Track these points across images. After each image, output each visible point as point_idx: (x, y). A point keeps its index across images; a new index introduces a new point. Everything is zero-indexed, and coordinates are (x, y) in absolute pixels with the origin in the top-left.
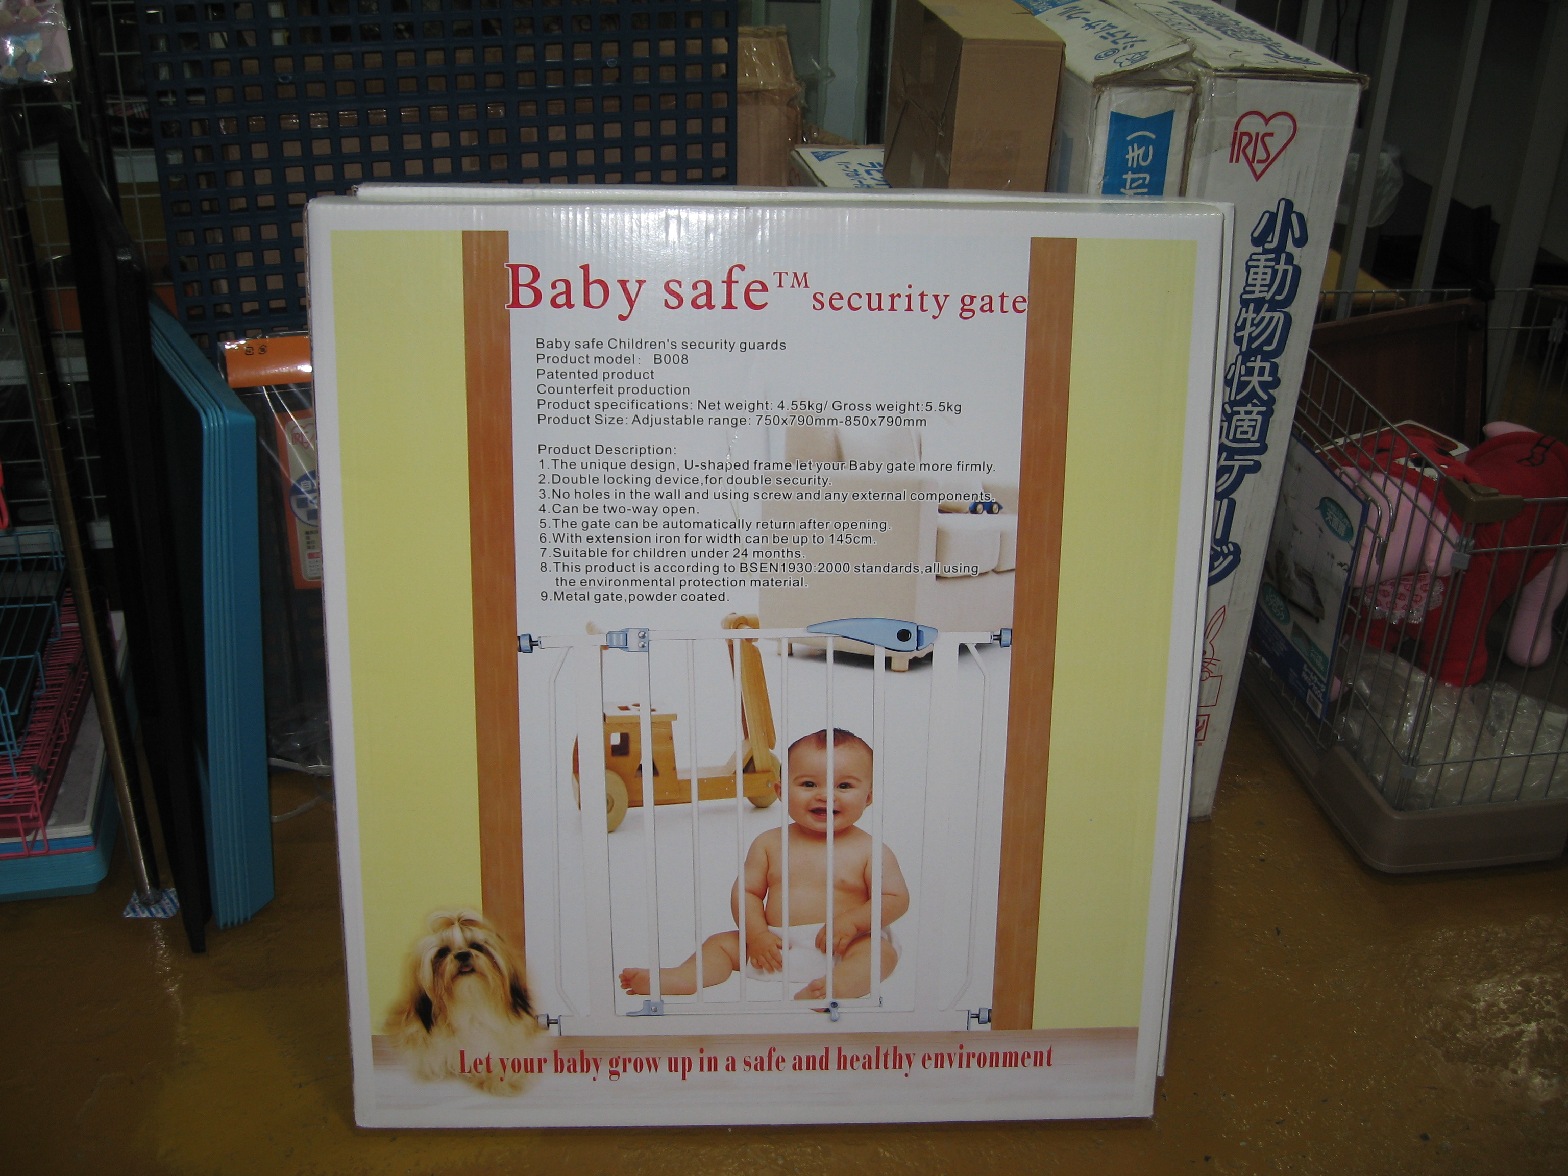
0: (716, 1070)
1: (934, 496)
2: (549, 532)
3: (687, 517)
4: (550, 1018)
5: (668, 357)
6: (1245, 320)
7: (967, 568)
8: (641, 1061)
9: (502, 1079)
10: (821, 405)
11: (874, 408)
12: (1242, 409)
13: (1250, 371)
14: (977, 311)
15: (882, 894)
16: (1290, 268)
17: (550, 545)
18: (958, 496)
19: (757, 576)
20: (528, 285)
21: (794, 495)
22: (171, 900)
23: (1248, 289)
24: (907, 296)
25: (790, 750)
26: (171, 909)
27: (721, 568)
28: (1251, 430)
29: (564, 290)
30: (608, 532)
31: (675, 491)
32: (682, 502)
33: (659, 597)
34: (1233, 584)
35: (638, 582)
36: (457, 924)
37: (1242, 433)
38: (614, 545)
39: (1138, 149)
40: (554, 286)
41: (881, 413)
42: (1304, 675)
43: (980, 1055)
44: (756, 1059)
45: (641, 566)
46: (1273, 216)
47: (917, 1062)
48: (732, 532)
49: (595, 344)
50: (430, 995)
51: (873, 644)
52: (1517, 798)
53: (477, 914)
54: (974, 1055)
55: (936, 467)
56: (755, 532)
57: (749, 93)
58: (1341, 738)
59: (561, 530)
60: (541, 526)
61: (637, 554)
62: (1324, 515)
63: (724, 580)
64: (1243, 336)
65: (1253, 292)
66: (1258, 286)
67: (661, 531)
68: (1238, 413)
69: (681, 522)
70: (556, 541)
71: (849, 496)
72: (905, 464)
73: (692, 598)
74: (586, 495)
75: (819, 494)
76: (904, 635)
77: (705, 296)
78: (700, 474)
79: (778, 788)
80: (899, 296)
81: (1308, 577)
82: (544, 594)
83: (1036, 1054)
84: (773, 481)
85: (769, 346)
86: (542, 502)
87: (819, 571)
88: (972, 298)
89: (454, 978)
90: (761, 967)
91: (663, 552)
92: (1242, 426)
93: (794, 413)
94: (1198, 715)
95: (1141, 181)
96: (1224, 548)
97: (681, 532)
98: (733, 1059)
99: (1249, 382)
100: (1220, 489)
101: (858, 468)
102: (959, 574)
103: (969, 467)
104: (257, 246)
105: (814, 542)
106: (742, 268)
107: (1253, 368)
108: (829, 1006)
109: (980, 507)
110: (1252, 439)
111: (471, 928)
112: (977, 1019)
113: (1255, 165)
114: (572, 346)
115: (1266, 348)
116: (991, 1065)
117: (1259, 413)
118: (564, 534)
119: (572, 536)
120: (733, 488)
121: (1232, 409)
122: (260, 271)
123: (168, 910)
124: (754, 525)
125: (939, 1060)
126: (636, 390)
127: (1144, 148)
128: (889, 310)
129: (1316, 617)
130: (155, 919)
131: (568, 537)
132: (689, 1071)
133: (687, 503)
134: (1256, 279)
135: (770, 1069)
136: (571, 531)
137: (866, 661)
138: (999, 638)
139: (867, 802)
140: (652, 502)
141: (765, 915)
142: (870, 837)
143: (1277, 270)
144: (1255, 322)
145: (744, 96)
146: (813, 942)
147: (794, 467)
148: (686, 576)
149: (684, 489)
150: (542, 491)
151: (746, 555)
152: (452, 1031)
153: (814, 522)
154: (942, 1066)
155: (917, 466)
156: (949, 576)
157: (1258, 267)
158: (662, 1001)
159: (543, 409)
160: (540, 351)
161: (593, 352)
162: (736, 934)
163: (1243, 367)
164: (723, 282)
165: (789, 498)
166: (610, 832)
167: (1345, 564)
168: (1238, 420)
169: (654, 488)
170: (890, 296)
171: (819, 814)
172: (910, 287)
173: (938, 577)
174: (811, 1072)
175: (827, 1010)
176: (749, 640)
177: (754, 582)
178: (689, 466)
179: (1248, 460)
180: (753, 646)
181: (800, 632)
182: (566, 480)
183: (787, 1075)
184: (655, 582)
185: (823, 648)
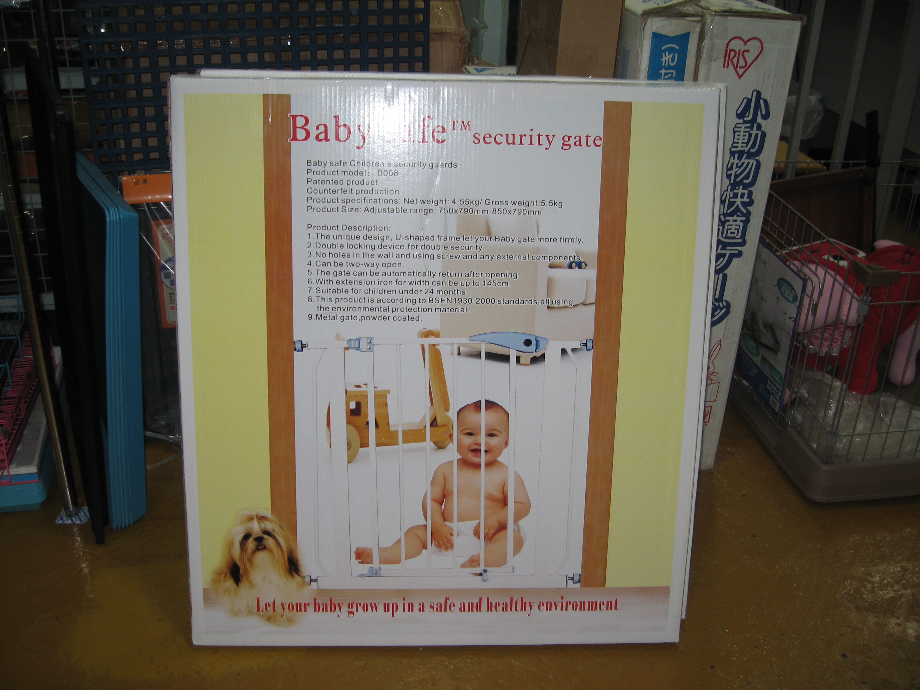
0: (412, 611)
1: (546, 257)
2: (313, 278)
3: (397, 269)
4: (312, 578)
5: (386, 172)
6: (733, 164)
7: (566, 302)
8: (367, 605)
9: (282, 616)
10: (478, 201)
11: (510, 203)
12: (731, 219)
13: (735, 195)
14: (572, 145)
15: (514, 502)
16: (760, 133)
17: (314, 286)
18: (561, 257)
19: (439, 305)
20: (302, 127)
21: (462, 256)
22: (85, 514)
23: (734, 145)
24: (530, 136)
25: (459, 412)
26: (84, 519)
27: (417, 301)
28: (736, 231)
29: (324, 131)
30: (349, 278)
31: (390, 253)
32: (393, 260)
33: (380, 318)
34: (726, 326)
35: (367, 309)
36: (255, 519)
37: (731, 233)
38: (353, 286)
39: (669, 55)
40: (317, 128)
41: (514, 207)
42: (768, 386)
43: (574, 603)
44: (437, 604)
45: (369, 299)
46: (749, 101)
47: (535, 607)
48: (424, 278)
49: (342, 163)
50: (239, 563)
51: (509, 348)
52: (897, 457)
53: (268, 513)
54: (570, 603)
55: (547, 240)
56: (438, 278)
57: (436, 34)
58: (791, 423)
59: (320, 277)
60: (308, 274)
61: (366, 291)
62: (780, 289)
63: (419, 308)
64: (731, 174)
65: (737, 147)
66: (740, 143)
67: (381, 278)
68: (729, 221)
69: (393, 272)
70: (317, 283)
71: (495, 257)
72: (529, 238)
73: (400, 319)
74: (336, 255)
75: (477, 256)
76: (528, 343)
77: (408, 135)
78: (405, 243)
79: (451, 436)
80: (525, 135)
81: (770, 327)
82: (310, 316)
83: (608, 602)
84: (449, 248)
85: (447, 165)
86: (310, 259)
87: (477, 303)
88: (569, 137)
89: (253, 553)
90: (440, 547)
91: (382, 290)
92: (731, 229)
93: (462, 206)
94: (705, 407)
95: (670, 75)
96: (721, 304)
97: (393, 278)
98: (423, 605)
99: (736, 202)
100: (718, 268)
101: (500, 240)
102: (561, 305)
103: (567, 240)
104: (142, 120)
105: (474, 285)
106: (431, 118)
107: (738, 193)
109: (574, 264)
110: (737, 237)
111: (264, 521)
112: (572, 581)
113: (738, 69)
114: (328, 164)
115: (745, 181)
116: (580, 609)
117: (741, 221)
118: (322, 279)
119: (327, 280)
120: (425, 252)
121: (725, 218)
122: (144, 135)
123: (83, 519)
124: (437, 274)
125: (549, 607)
126: (366, 192)
127: (672, 54)
128: (519, 144)
129: (775, 351)
130: (74, 524)
131: (325, 281)
132: (396, 611)
133: (397, 261)
134: (739, 139)
135: (446, 610)
136: (326, 277)
137: (505, 358)
138: (585, 345)
139: (505, 445)
140: (376, 260)
141: (443, 515)
142: (507, 467)
144: (739, 165)
145: (434, 36)
146: (472, 532)
147: (461, 239)
148: (396, 305)
149: (395, 252)
150: (310, 253)
151: (432, 293)
152: (252, 585)
153: (474, 273)
154: (550, 609)
155: (536, 239)
156: (555, 307)
157: (740, 132)
158: (380, 568)
159: (311, 203)
160: (309, 167)
161: (341, 168)
162: (426, 526)
163: (732, 193)
164: (419, 126)
165: (459, 258)
166: (349, 463)
167: (793, 318)
168: (729, 225)
169: (377, 251)
170: (520, 135)
171: (476, 452)
172: (532, 130)
173: (548, 307)
174: (471, 612)
175: (481, 574)
176: (434, 345)
177: (437, 309)
178: (398, 238)
179: (734, 250)
180: (437, 348)
181: (465, 340)
182: (324, 246)
183: (456, 614)
184: (377, 309)
185: (479, 350)
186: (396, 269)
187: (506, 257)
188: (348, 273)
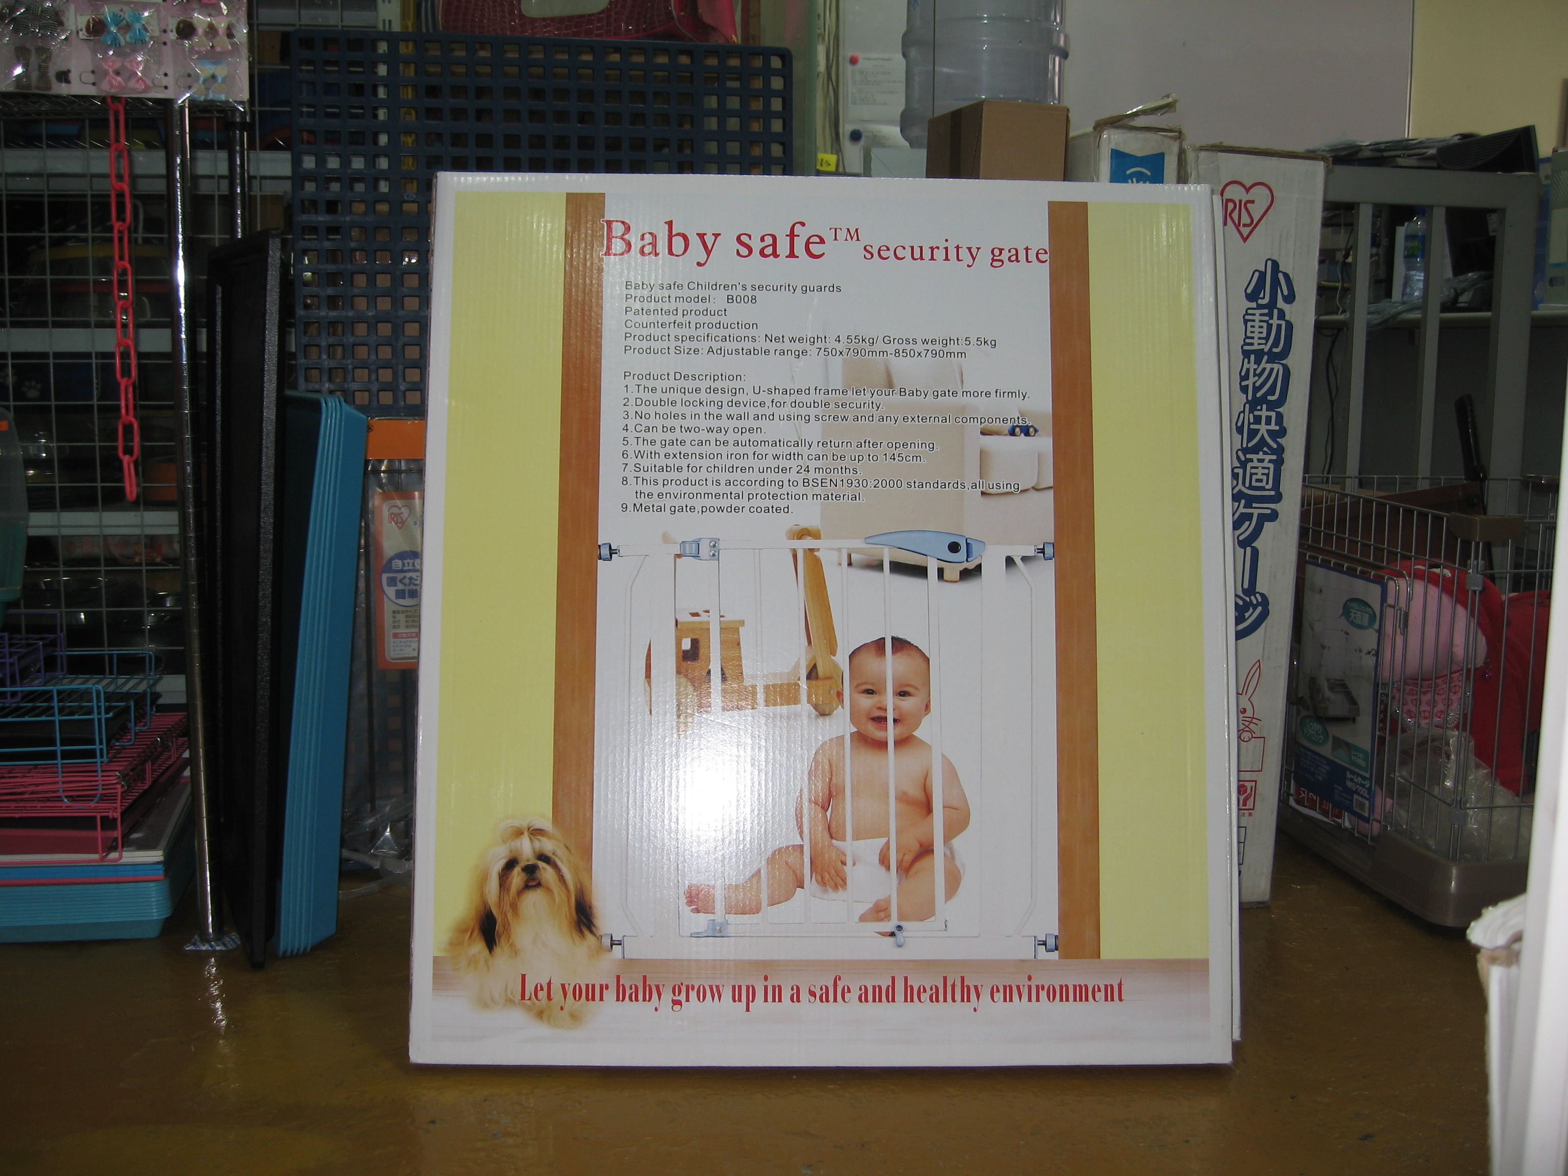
0: (780, 1000)
1: (976, 419)
2: (631, 450)
3: (755, 436)
4: (614, 939)
5: (739, 298)
6: (1248, 370)
7: (1009, 485)
8: (704, 987)
9: (562, 1008)
10: (873, 339)
11: (919, 342)
12: (1254, 457)
13: (1258, 420)
14: (1006, 261)
15: (943, 807)
16: (1283, 323)
17: (631, 461)
19: (818, 490)
20: (620, 237)
21: (851, 418)
22: (233, 940)
23: (1248, 341)
24: (944, 248)
25: (851, 657)
26: (231, 945)
27: (786, 483)
28: (1265, 478)
29: (651, 241)
30: (684, 450)
31: (745, 413)
32: (750, 423)
33: (729, 509)
34: (1265, 636)
35: (710, 495)
36: (526, 833)
37: (1258, 480)
38: (689, 461)
40: (642, 238)
41: (926, 346)
42: (1349, 784)
43: (1049, 987)
44: (821, 989)
45: (713, 481)
46: (1262, 275)
47: (985, 995)
48: (794, 450)
49: (676, 286)
50: (495, 912)
51: (926, 555)
53: (546, 822)
54: (1043, 987)
55: (976, 394)
56: (816, 450)
59: (641, 448)
60: (623, 444)
61: (709, 469)
62: (1348, 617)
63: (788, 494)
64: (1248, 385)
65: (1252, 344)
66: (1256, 338)
67: (731, 449)
68: (1251, 460)
69: (749, 441)
70: (637, 457)
71: (900, 419)
72: (949, 391)
73: (759, 510)
74: (665, 416)
75: (873, 417)
76: (954, 547)
77: (771, 247)
78: (767, 399)
79: (840, 695)
80: (938, 248)
81: (1341, 686)
82: (624, 506)
83: (1106, 986)
84: (832, 406)
85: (827, 289)
86: (626, 422)
87: (875, 487)
88: (1001, 250)
89: (520, 893)
90: (825, 885)
91: (733, 468)
92: (1256, 474)
93: (850, 346)
96: (1252, 598)
97: (750, 450)
98: (798, 988)
99: (1259, 430)
100: (1241, 538)
101: (907, 394)
102: (1001, 491)
103: (1006, 394)
105: (869, 460)
106: (803, 224)
107: (1260, 417)
108: (894, 930)
109: (1017, 430)
110: (1267, 487)
111: (540, 838)
112: (1044, 947)
113: (1241, 228)
114: (656, 287)
115: (1270, 398)
116: (1061, 1000)
117: (1270, 461)
118: (644, 451)
119: (651, 453)
120: (796, 411)
121: (1245, 456)
122: (373, 365)
123: (228, 946)
124: (815, 444)
125: (1008, 993)
126: (711, 326)
128: (930, 260)
129: (1352, 718)
130: (215, 951)
131: (647, 454)
132: (753, 1001)
133: (755, 424)
134: (1253, 332)
135: (835, 1000)
136: (650, 448)
137: (920, 571)
138: (1042, 551)
139: (925, 711)
140: (724, 423)
141: (829, 828)
142: (930, 747)
143: (1272, 324)
144: (1258, 372)
146: (876, 859)
147: (850, 393)
148: (753, 490)
149: (753, 411)
150: (626, 412)
151: (808, 471)
152: (515, 952)
153: (869, 442)
154: (1011, 1000)
155: (960, 394)
156: (993, 493)
157: (1254, 321)
159: (630, 341)
160: (628, 292)
161: (675, 293)
162: (801, 847)
163: (1251, 415)
164: (787, 236)
165: (846, 420)
167: (1372, 650)
168: (1252, 468)
169: (726, 411)
170: (930, 248)
171: (880, 722)
172: (947, 240)
173: (983, 493)
174: (877, 1004)
175: (892, 934)
176: (812, 550)
177: (815, 496)
178: (757, 391)
179: (1265, 509)
180: (816, 555)
181: (858, 543)
182: (648, 403)
183: (851, 1008)
184: (725, 495)
185: (880, 558)
186: (753, 437)
187: (916, 419)
188: (683, 443)
